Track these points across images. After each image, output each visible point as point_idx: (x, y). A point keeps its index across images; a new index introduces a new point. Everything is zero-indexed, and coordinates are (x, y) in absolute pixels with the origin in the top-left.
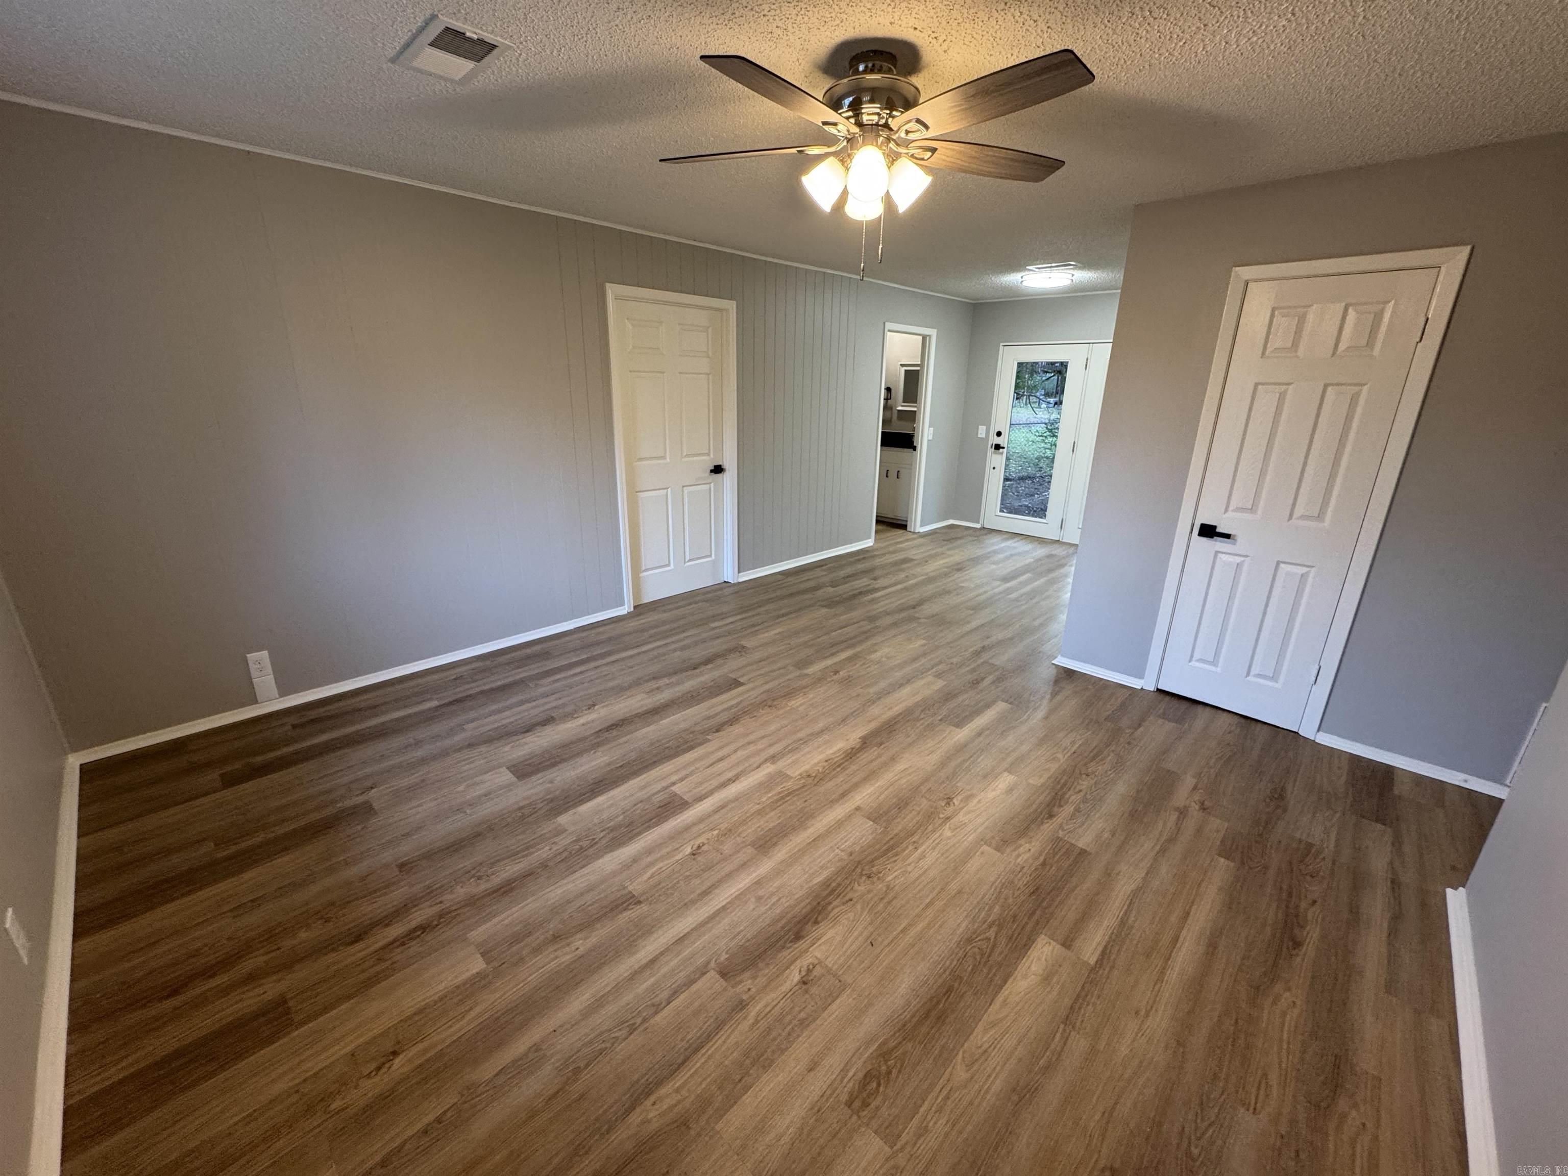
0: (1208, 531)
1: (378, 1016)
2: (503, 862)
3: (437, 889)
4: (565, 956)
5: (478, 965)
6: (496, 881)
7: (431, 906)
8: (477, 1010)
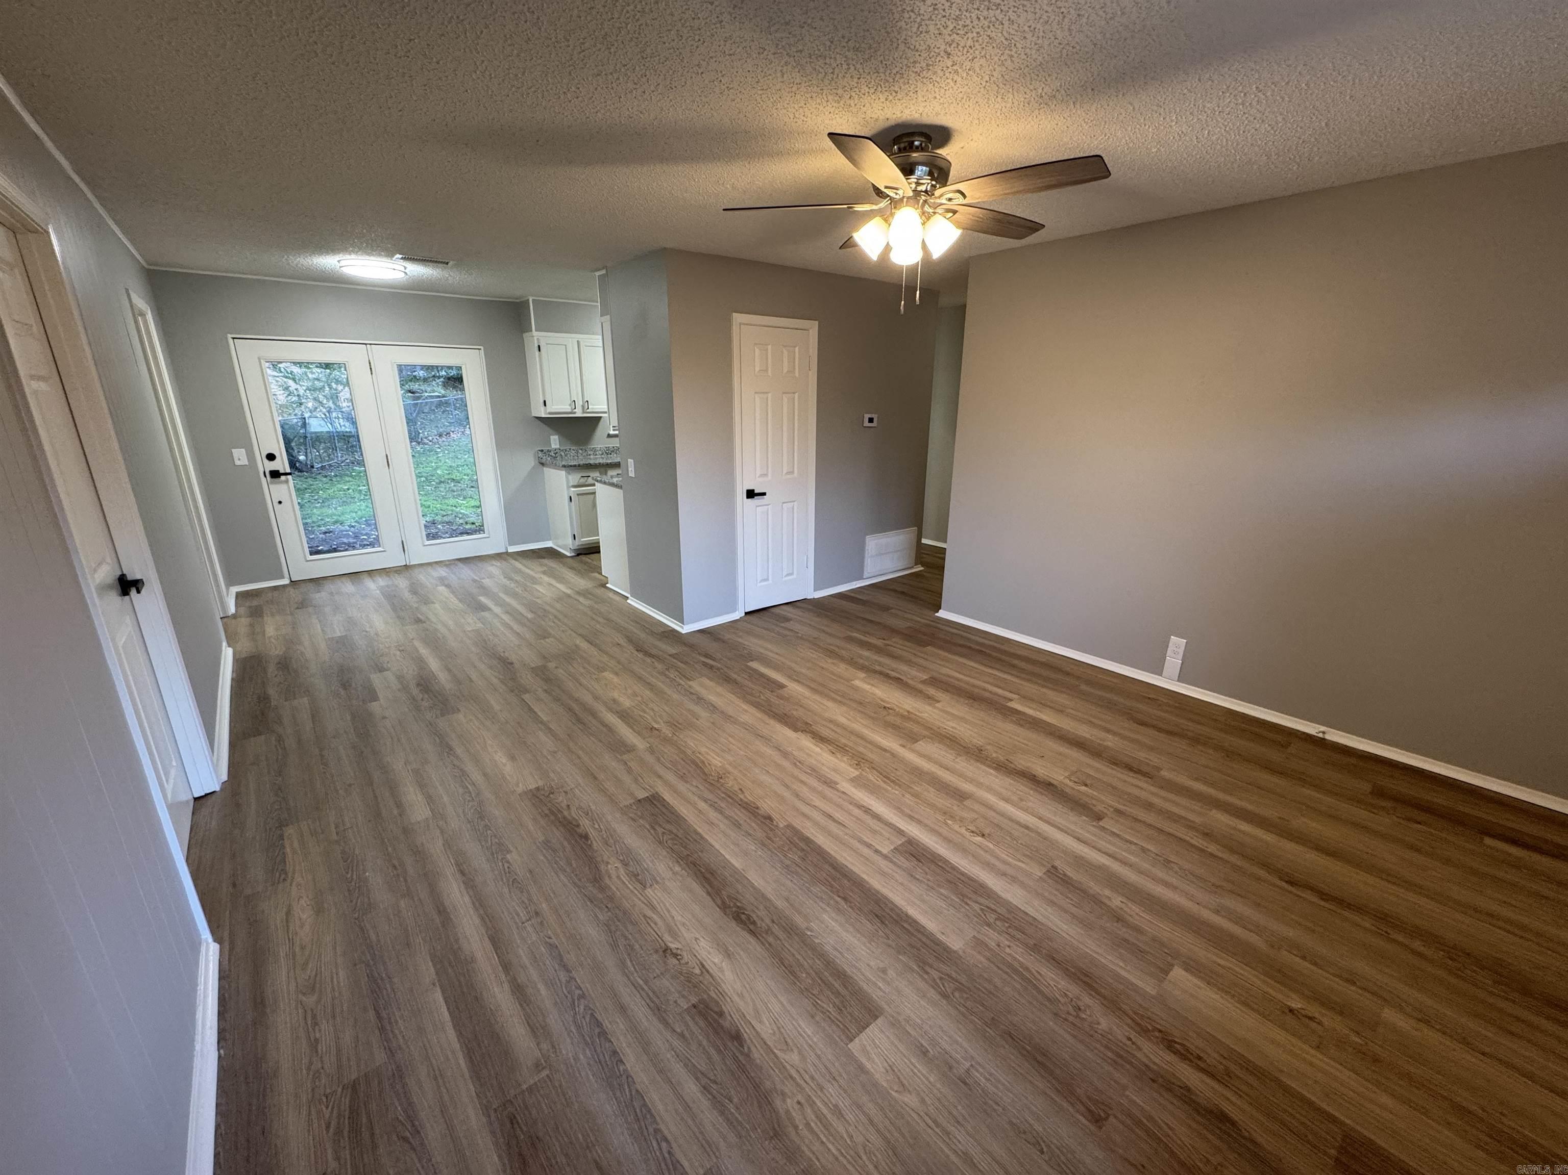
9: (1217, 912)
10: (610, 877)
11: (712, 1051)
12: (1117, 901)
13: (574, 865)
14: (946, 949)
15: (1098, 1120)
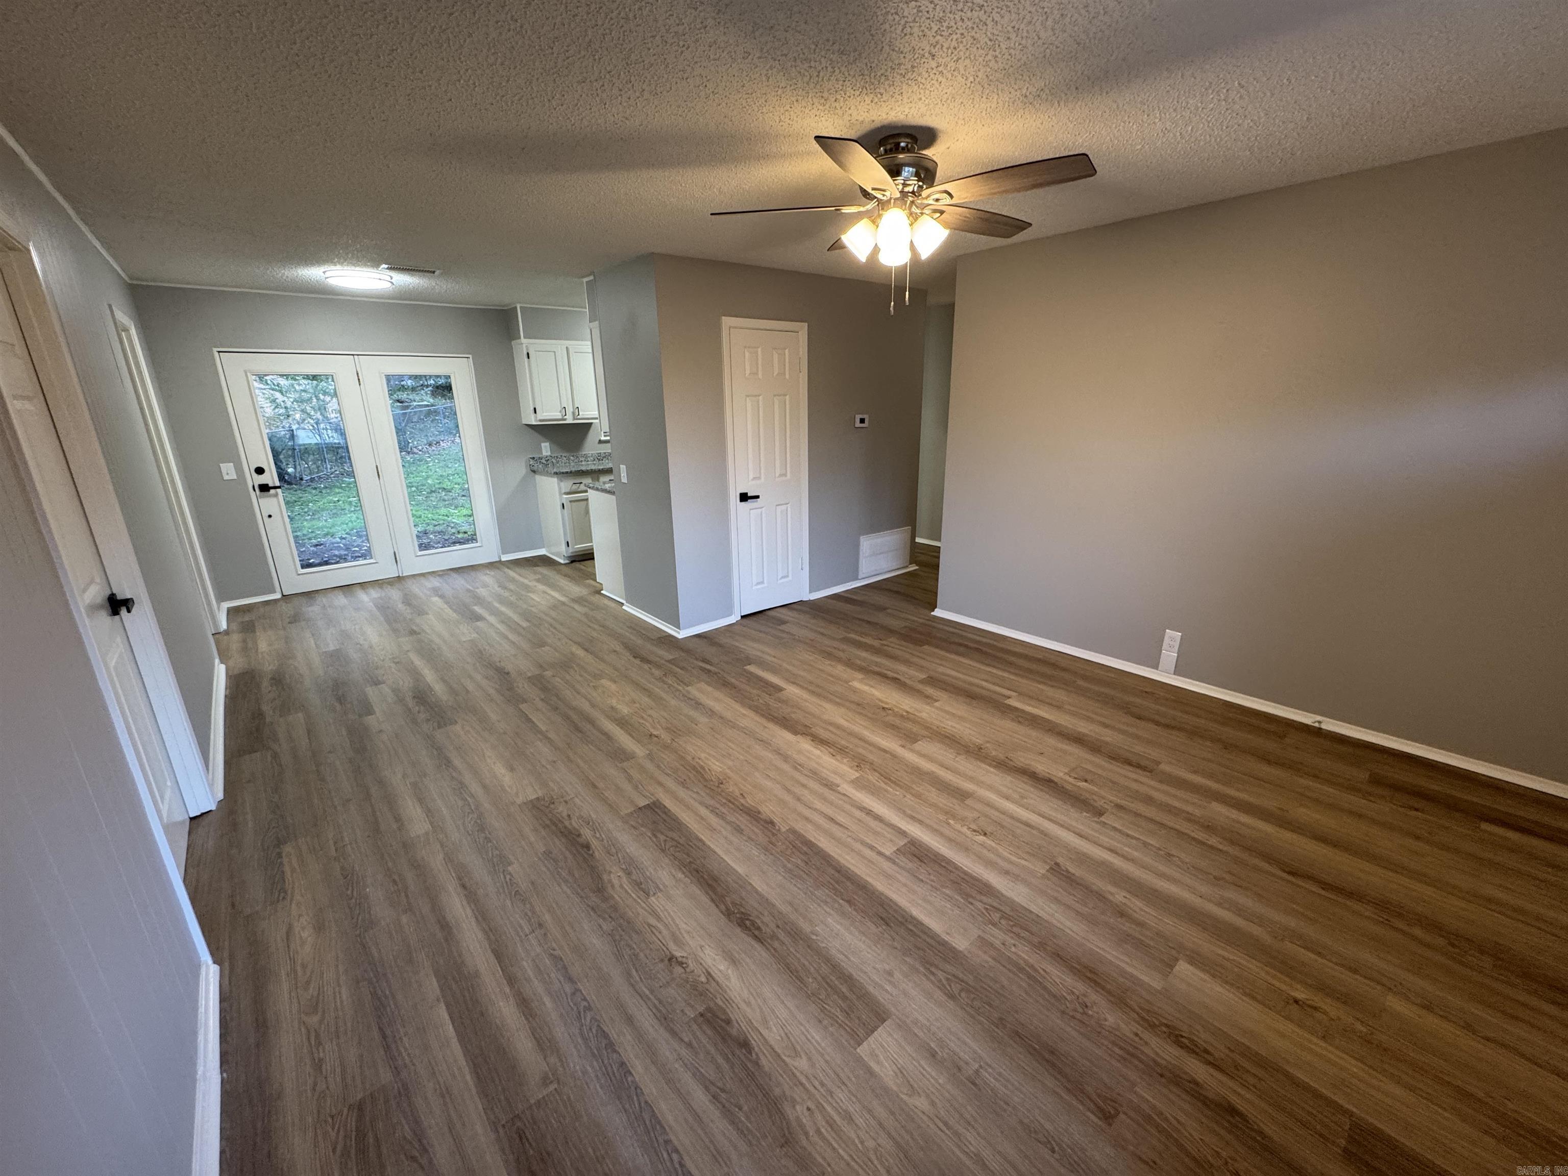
0: (744, 497)
1: (1283, 1035)
2: (1053, 990)
3: (1121, 1048)
4: (1136, 905)
5: (1183, 967)
6: (1080, 987)
7: (1146, 1043)
8: (1220, 952)
9: (1219, 905)
10: (613, 886)
11: (720, 1060)
12: (1119, 896)
13: (577, 876)
14: (953, 950)
15: (1108, 1118)
